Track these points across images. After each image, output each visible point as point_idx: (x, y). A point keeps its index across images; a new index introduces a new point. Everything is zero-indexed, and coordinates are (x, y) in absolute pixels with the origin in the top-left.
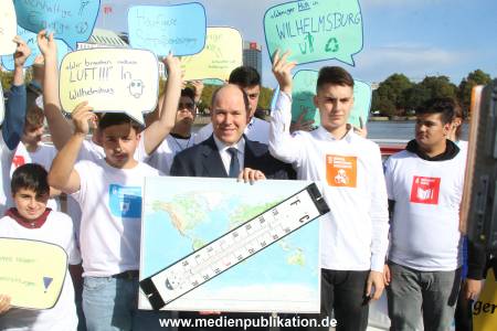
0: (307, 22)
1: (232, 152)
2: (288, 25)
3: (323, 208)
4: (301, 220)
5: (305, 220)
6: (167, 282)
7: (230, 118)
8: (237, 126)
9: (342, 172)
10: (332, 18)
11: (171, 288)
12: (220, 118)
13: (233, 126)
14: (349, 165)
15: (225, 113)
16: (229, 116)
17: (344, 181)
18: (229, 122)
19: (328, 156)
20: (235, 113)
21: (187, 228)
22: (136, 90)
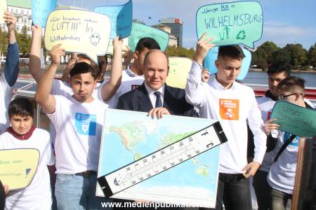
0: (227, 19)
1: (157, 94)
2: (213, 20)
3: (223, 139)
4: (207, 146)
5: (210, 146)
6: (115, 181)
7: (158, 74)
8: (161, 79)
9: (230, 110)
10: (243, 17)
11: (117, 184)
12: (151, 74)
13: (159, 79)
14: (234, 105)
15: (154, 70)
16: (157, 72)
17: (231, 116)
18: (157, 76)
19: (220, 100)
20: (160, 70)
21: (131, 145)
22: (95, 40)
